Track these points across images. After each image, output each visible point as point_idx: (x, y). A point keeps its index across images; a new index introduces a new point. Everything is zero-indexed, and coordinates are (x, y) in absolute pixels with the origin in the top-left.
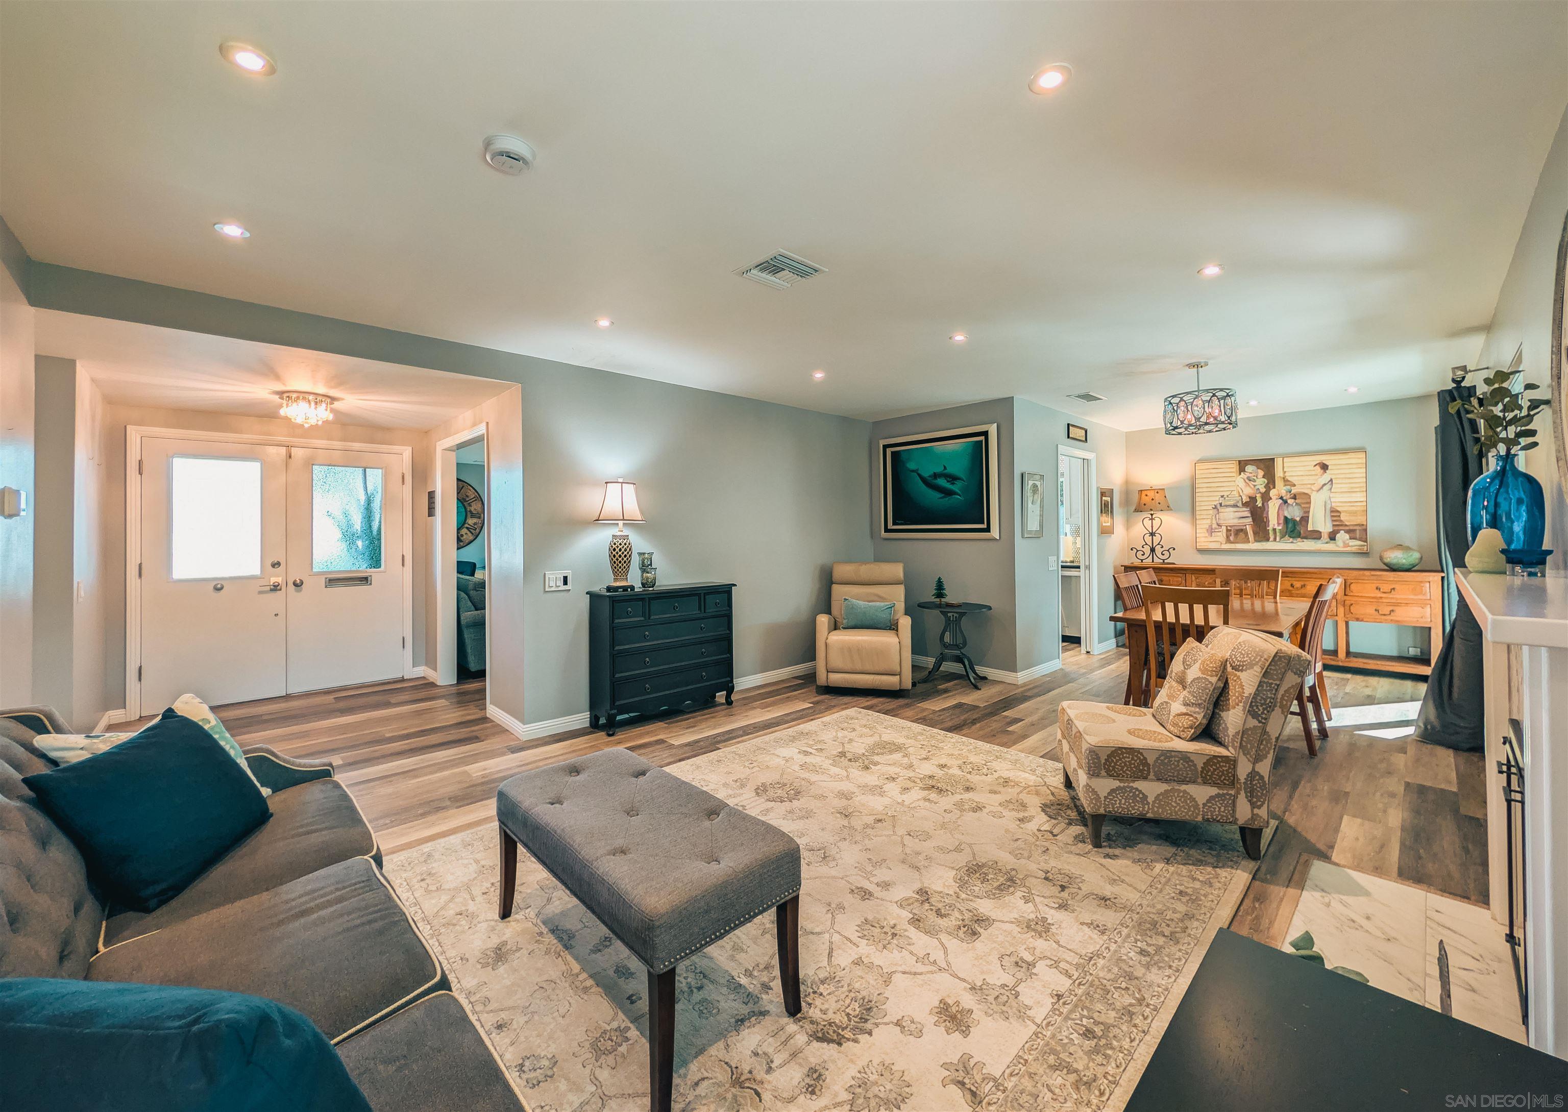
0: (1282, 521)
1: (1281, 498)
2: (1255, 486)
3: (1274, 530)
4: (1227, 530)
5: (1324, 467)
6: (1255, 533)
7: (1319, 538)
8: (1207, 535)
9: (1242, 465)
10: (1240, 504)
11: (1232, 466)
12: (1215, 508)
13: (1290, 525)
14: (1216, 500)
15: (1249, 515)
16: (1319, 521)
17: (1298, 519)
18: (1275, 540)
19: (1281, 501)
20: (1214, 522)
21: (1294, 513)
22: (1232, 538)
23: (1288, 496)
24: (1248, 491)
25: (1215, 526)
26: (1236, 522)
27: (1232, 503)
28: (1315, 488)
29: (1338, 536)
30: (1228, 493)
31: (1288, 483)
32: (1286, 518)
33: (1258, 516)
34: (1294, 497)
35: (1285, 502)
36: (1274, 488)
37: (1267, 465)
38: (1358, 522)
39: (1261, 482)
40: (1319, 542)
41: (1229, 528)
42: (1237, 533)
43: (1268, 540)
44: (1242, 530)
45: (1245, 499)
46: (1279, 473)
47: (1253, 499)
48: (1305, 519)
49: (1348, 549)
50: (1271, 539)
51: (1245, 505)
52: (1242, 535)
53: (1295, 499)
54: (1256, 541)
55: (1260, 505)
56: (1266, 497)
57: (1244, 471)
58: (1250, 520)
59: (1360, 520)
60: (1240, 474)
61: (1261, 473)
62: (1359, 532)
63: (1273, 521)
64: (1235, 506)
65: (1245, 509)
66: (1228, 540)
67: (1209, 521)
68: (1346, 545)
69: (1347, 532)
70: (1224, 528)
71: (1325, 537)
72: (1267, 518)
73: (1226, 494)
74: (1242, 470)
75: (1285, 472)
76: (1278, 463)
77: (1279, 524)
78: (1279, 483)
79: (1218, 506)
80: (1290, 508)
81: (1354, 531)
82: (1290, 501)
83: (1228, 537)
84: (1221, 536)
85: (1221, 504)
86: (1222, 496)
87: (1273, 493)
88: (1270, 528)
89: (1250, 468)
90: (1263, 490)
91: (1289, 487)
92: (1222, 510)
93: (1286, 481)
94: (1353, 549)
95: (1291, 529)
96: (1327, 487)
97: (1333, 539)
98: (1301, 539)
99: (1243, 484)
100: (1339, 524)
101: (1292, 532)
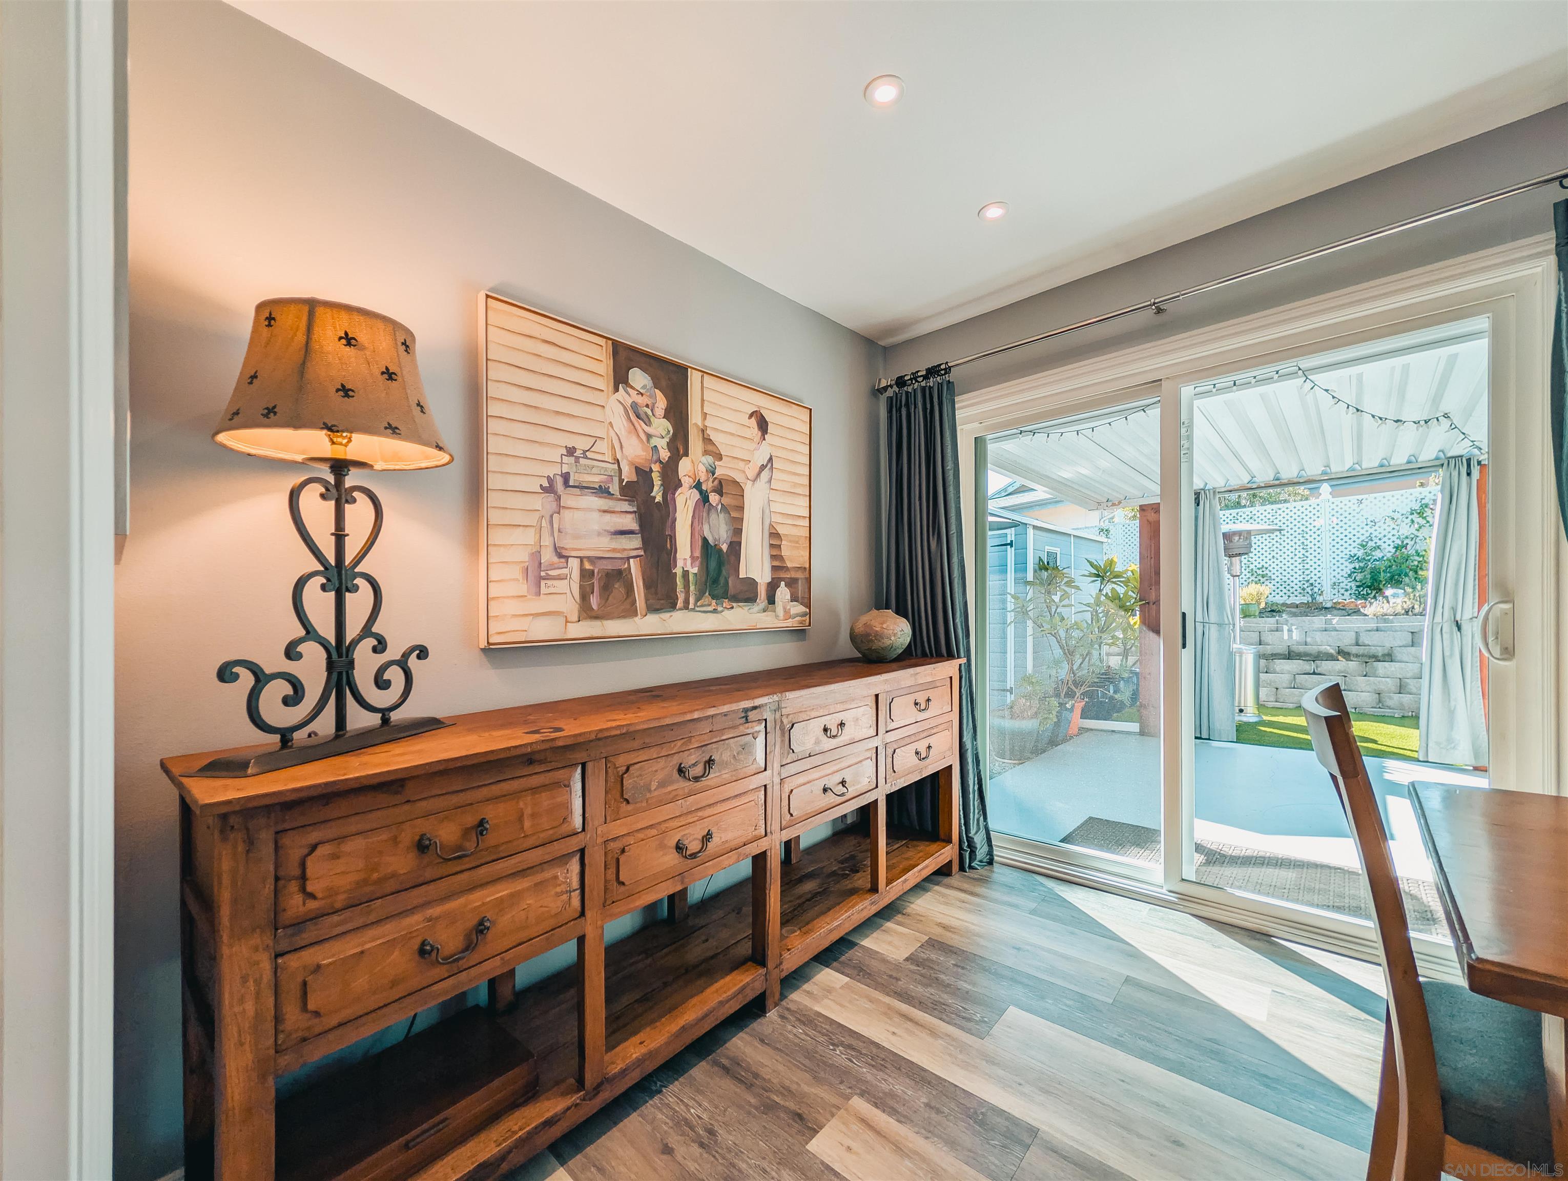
0: (697, 553)
1: (698, 486)
2: (649, 436)
3: (686, 574)
4: (586, 575)
5: (763, 425)
6: (650, 585)
7: (752, 600)
8: (523, 588)
9: (623, 359)
10: (615, 489)
11: (599, 355)
12: (549, 489)
13: (713, 564)
14: (555, 459)
15: (635, 526)
16: (754, 560)
17: (724, 547)
18: (687, 602)
19: (696, 495)
20: (547, 541)
21: (718, 533)
22: (594, 601)
23: (710, 484)
24: (633, 451)
25: (548, 556)
26: (602, 545)
27: (595, 479)
28: (750, 472)
29: (778, 594)
30: (586, 445)
31: (710, 448)
32: (705, 540)
33: (653, 531)
34: (719, 491)
35: (705, 498)
36: (686, 454)
37: (673, 383)
38: (800, 563)
39: (661, 427)
40: (752, 608)
41: (588, 566)
42: (606, 585)
43: (673, 606)
44: (619, 572)
45: (626, 474)
46: (695, 418)
48: (735, 546)
49: (783, 623)
50: (680, 604)
51: (629, 491)
52: (619, 589)
53: (721, 493)
54: (652, 609)
55: (659, 499)
56: (670, 478)
57: (625, 381)
58: (635, 542)
59: (801, 558)
60: (616, 389)
61: (661, 403)
62: (800, 586)
63: (686, 553)
64: (602, 491)
65: (625, 506)
66: (587, 612)
67: (529, 537)
69: (788, 584)
70: (574, 564)
71: (761, 596)
72: (673, 538)
73: (581, 444)
74: (620, 379)
75: (705, 418)
76: (694, 384)
77: (693, 560)
78: (694, 442)
79: (559, 481)
80: (713, 516)
81: (794, 582)
82: (714, 498)
83: (584, 597)
84: (565, 593)
85: (566, 477)
86: (571, 451)
87: (685, 467)
88: (678, 571)
89: (638, 378)
90: (665, 454)
91: (710, 459)
92: (570, 499)
93: (707, 440)
94: (792, 623)
95: (712, 573)
96: (765, 474)
97: (771, 600)
98: (726, 603)
99: (620, 424)
100: (778, 566)
101: (715, 581)
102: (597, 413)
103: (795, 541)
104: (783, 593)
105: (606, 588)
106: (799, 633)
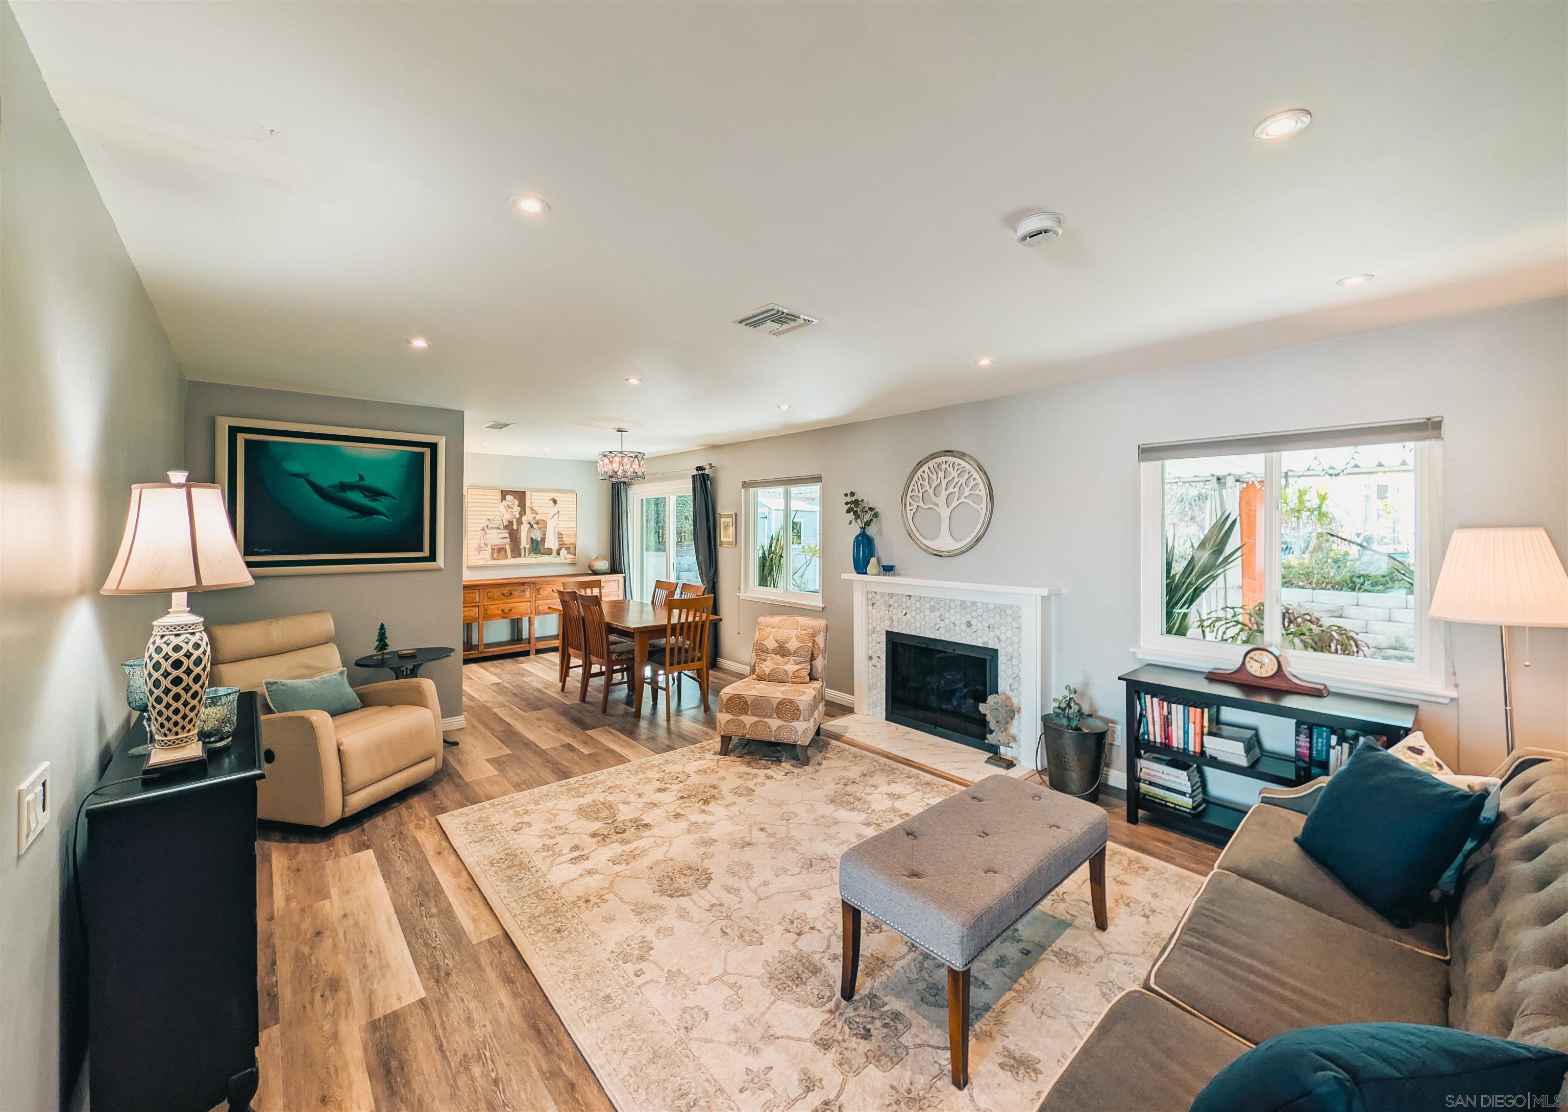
0: (529, 541)
1: (529, 523)
2: (512, 512)
3: (525, 548)
4: (492, 549)
5: (555, 502)
6: (512, 551)
7: (551, 554)
8: (476, 553)
9: (504, 494)
10: (501, 527)
11: (496, 494)
12: (483, 529)
13: (535, 544)
14: (484, 523)
15: (508, 536)
16: (551, 543)
17: (539, 539)
18: (525, 556)
19: (529, 526)
20: (482, 541)
21: (537, 535)
22: (495, 556)
23: (534, 522)
24: (507, 516)
25: (482, 545)
27: (496, 526)
28: (550, 516)
29: (561, 552)
30: (493, 517)
32: (532, 538)
33: (514, 536)
35: (532, 526)
36: (525, 515)
37: (520, 496)
38: (572, 542)
39: (517, 510)
40: (551, 556)
41: (493, 547)
42: (499, 551)
43: (520, 556)
45: (506, 523)
46: (528, 504)
47: (511, 523)
48: (543, 539)
49: (566, 561)
50: (522, 555)
51: (505, 527)
52: (502, 552)
54: (513, 557)
55: (515, 528)
56: (520, 522)
57: (505, 499)
58: (508, 540)
59: (572, 540)
60: (502, 502)
61: (517, 502)
62: (572, 549)
63: (524, 543)
65: (505, 531)
66: (493, 558)
67: (477, 541)
68: (566, 559)
69: (566, 549)
70: (490, 547)
71: (554, 552)
72: (520, 538)
73: (491, 517)
74: (503, 499)
75: (532, 503)
76: (528, 495)
77: (527, 544)
78: (528, 511)
79: (486, 528)
80: (535, 531)
81: (569, 548)
82: (535, 526)
83: (492, 555)
84: (487, 554)
85: (487, 526)
86: (489, 520)
87: (524, 519)
88: (522, 547)
89: (509, 497)
90: (518, 516)
91: (534, 515)
92: (488, 531)
93: (532, 509)
94: (569, 561)
95: (534, 547)
96: (556, 516)
97: (558, 554)
98: (539, 555)
99: (503, 510)
100: (562, 545)
101: (535, 549)
102: (496, 509)
103: (570, 536)
104: (563, 552)
105: (499, 552)
106: (573, 564)
